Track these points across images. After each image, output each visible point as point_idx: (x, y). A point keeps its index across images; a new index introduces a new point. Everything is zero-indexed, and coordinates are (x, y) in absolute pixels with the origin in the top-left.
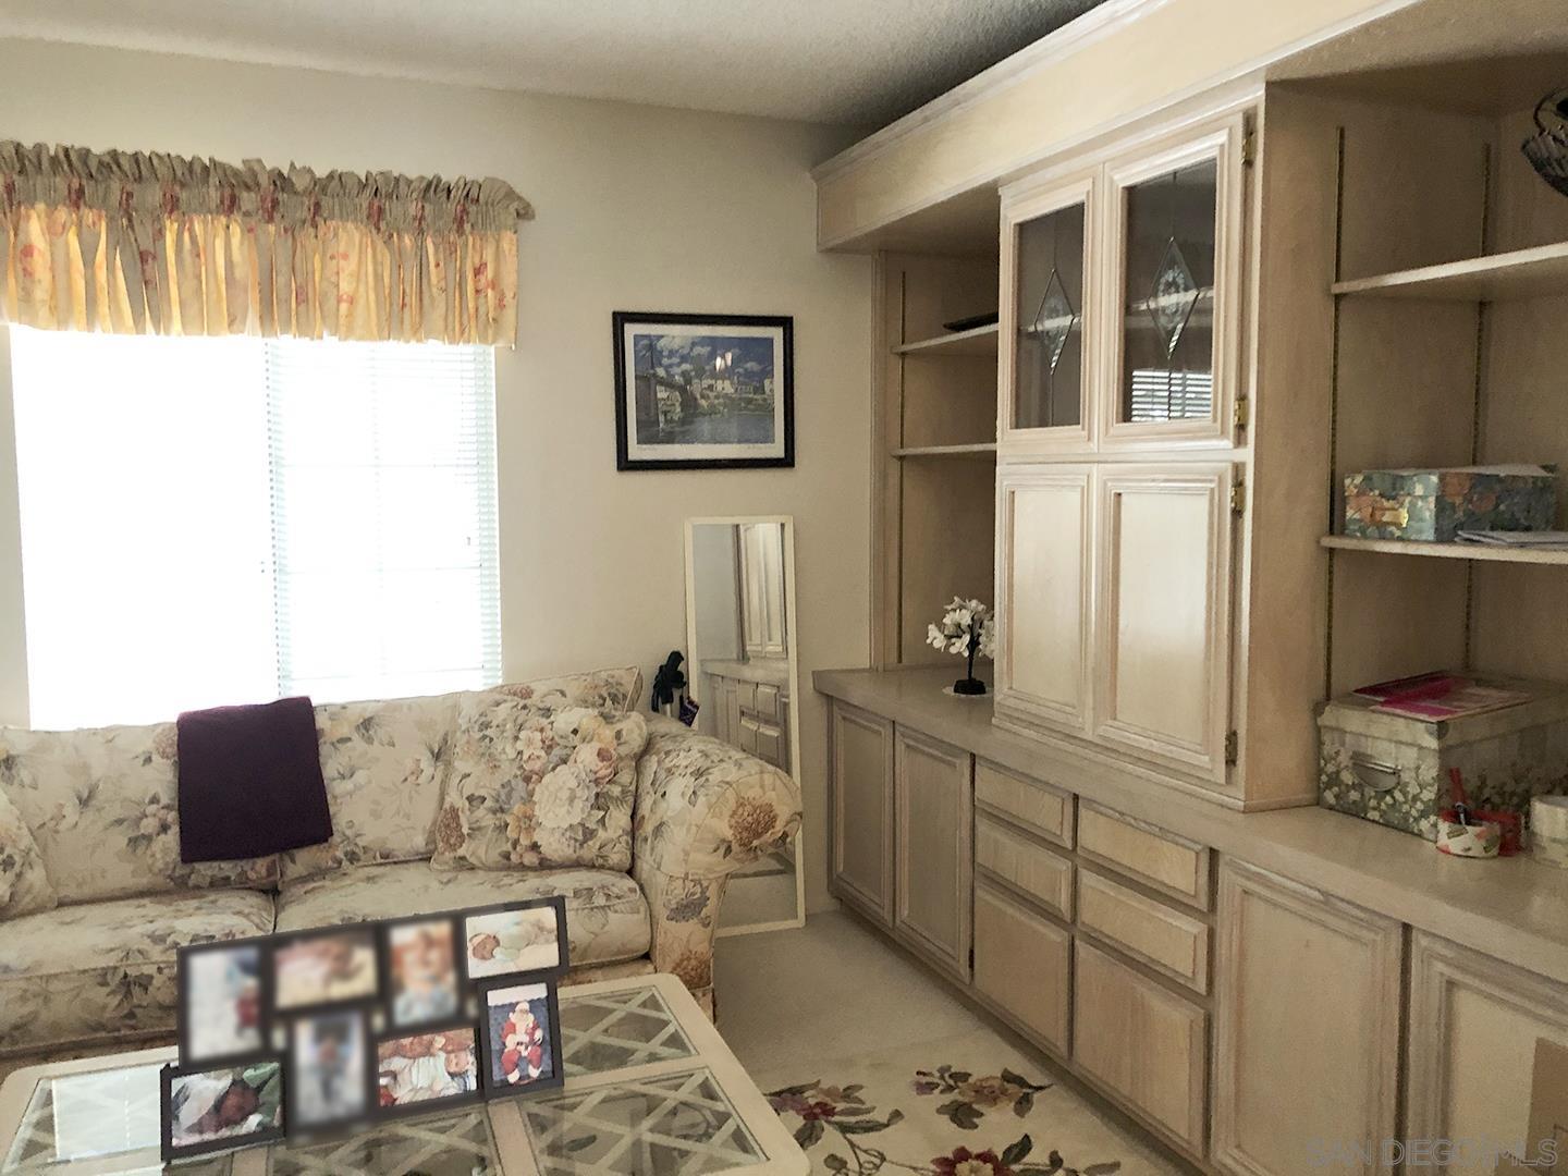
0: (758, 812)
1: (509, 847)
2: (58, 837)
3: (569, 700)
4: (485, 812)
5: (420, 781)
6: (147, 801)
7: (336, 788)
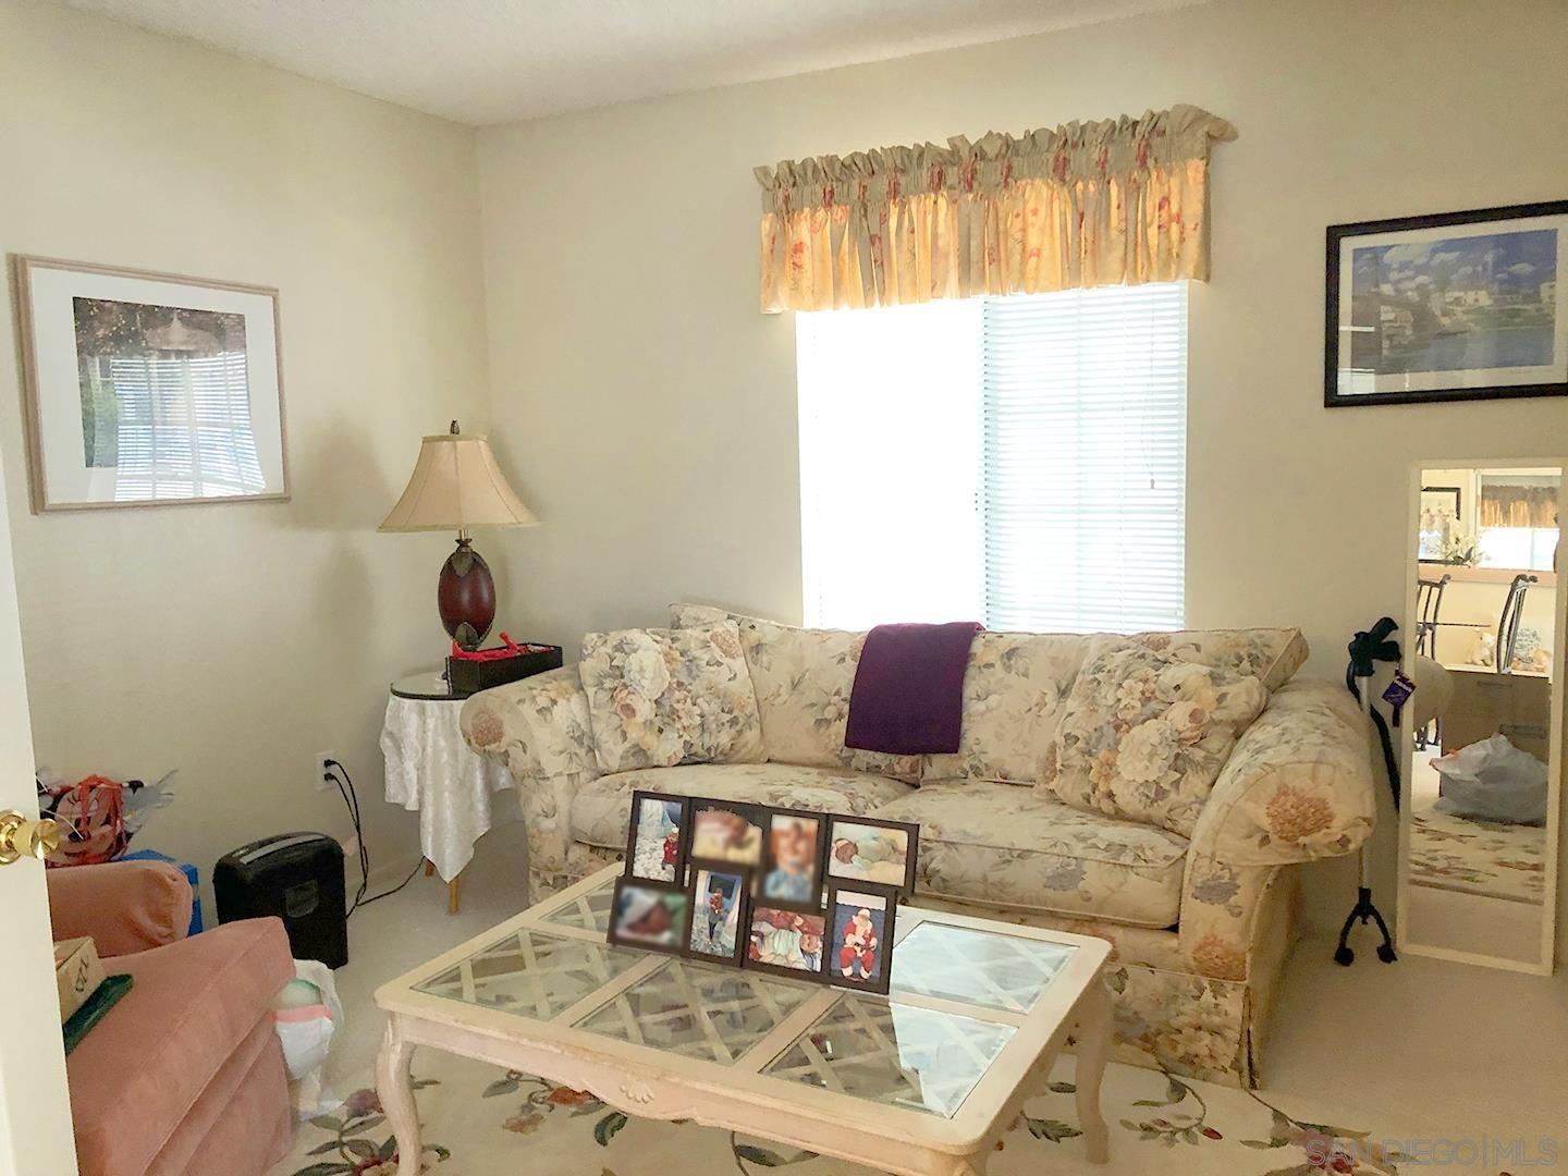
0: (1306, 805)
1: (1088, 790)
2: (774, 709)
3: (1201, 656)
4: (1075, 752)
5: (1041, 713)
6: (833, 692)
7: (973, 707)
